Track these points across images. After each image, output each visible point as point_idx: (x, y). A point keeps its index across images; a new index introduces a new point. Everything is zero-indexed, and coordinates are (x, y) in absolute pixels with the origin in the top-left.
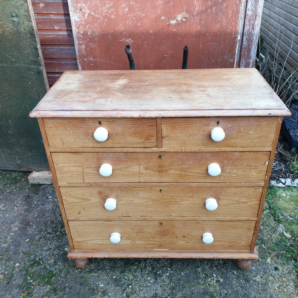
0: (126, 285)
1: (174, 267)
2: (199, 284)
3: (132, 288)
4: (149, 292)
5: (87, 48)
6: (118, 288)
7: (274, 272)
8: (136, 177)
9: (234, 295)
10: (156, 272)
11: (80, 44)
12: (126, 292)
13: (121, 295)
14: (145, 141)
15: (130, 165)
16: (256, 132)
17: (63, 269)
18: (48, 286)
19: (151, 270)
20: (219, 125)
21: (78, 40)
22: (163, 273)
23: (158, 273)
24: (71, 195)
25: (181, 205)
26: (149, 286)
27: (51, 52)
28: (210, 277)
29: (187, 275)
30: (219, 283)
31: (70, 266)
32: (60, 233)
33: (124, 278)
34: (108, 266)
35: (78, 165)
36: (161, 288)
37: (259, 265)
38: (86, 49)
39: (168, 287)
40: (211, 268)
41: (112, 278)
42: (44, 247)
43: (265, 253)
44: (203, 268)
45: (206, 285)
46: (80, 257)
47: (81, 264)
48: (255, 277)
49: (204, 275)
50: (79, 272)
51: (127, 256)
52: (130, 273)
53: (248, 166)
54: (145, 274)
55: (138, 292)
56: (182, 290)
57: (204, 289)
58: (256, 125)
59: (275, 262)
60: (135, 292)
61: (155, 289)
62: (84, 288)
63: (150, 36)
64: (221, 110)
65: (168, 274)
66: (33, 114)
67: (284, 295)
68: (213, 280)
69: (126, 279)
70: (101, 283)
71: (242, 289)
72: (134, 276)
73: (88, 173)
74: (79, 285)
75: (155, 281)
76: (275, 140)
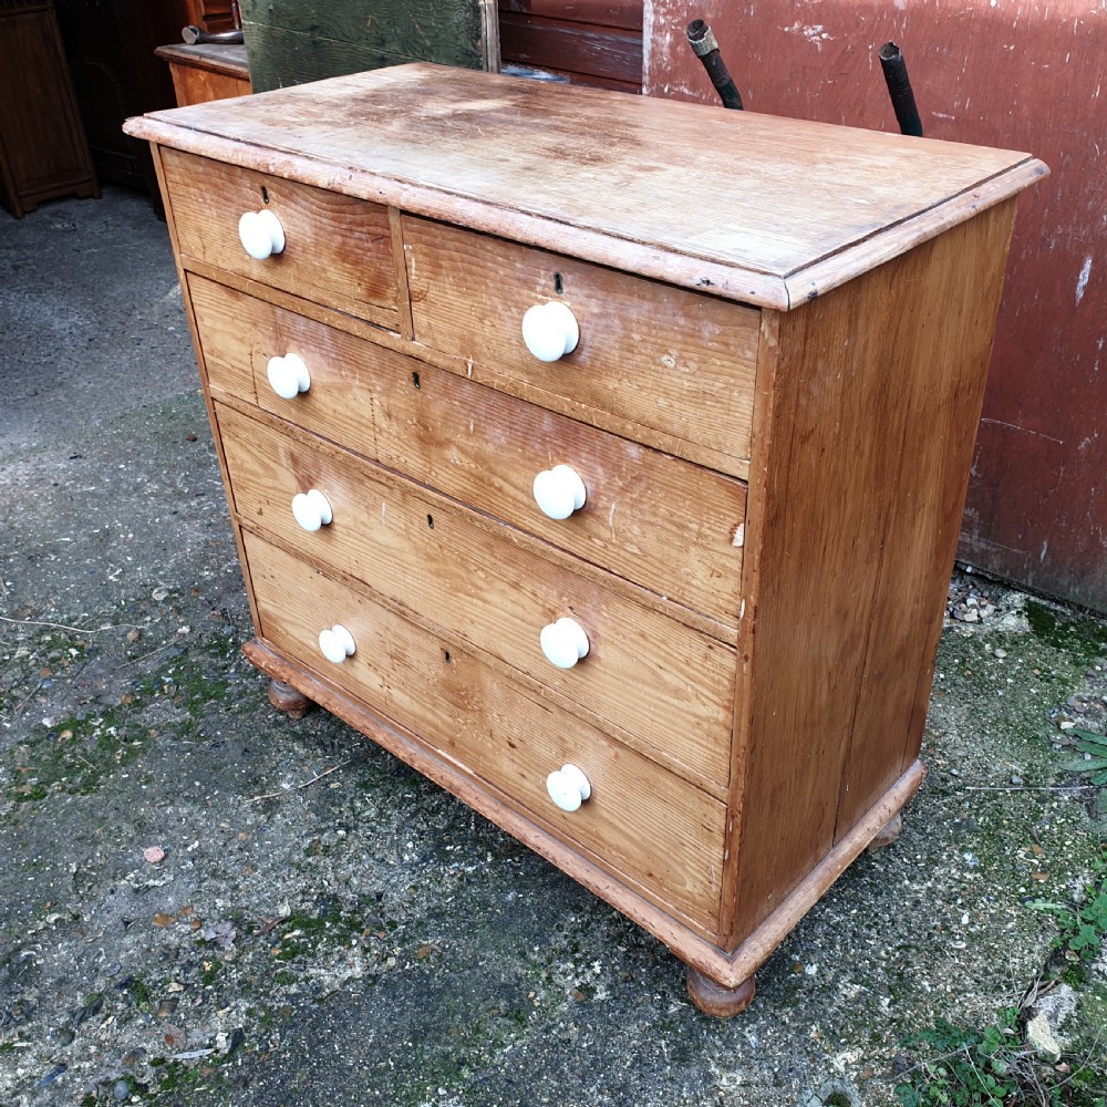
0: (337, 821)
1: (509, 860)
2: (523, 955)
3: (343, 840)
4: (370, 878)
5: (677, 45)
6: (313, 815)
8: (366, 436)
9: (587, 1063)
10: (446, 840)
11: (658, 29)
12: (316, 838)
13: (298, 837)
14: (369, 296)
15: (348, 381)
16: (685, 365)
17: (252, 693)
18: (188, 713)
19: (441, 827)
20: (563, 295)
21: (656, 12)
22: (463, 857)
23: (448, 848)
24: (237, 436)
26: (388, 863)
28: (576, 962)
29: (517, 909)
30: (582, 997)
33: (352, 802)
35: (240, 335)
36: (412, 890)
37: (788, 1044)
38: (672, 47)
40: (613, 941)
41: (327, 785)
43: (859, 1026)
44: (588, 924)
45: (538, 975)
48: (728, 1068)
49: (565, 942)
50: (276, 721)
52: (381, 799)
53: (674, 523)
54: (414, 827)
55: (344, 860)
56: (455, 938)
57: (519, 979)
58: (682, 333)
60: (338, 856)
61: (393, 881)
62: (241, 764)
65: (469, 869)
68: (577, 976)
69: (353, 809)
70: (292, 778)
71: (632, 1066)
72: (381, 814)
73: (263, 375)
74: (240, 751)
75: (417, 864)
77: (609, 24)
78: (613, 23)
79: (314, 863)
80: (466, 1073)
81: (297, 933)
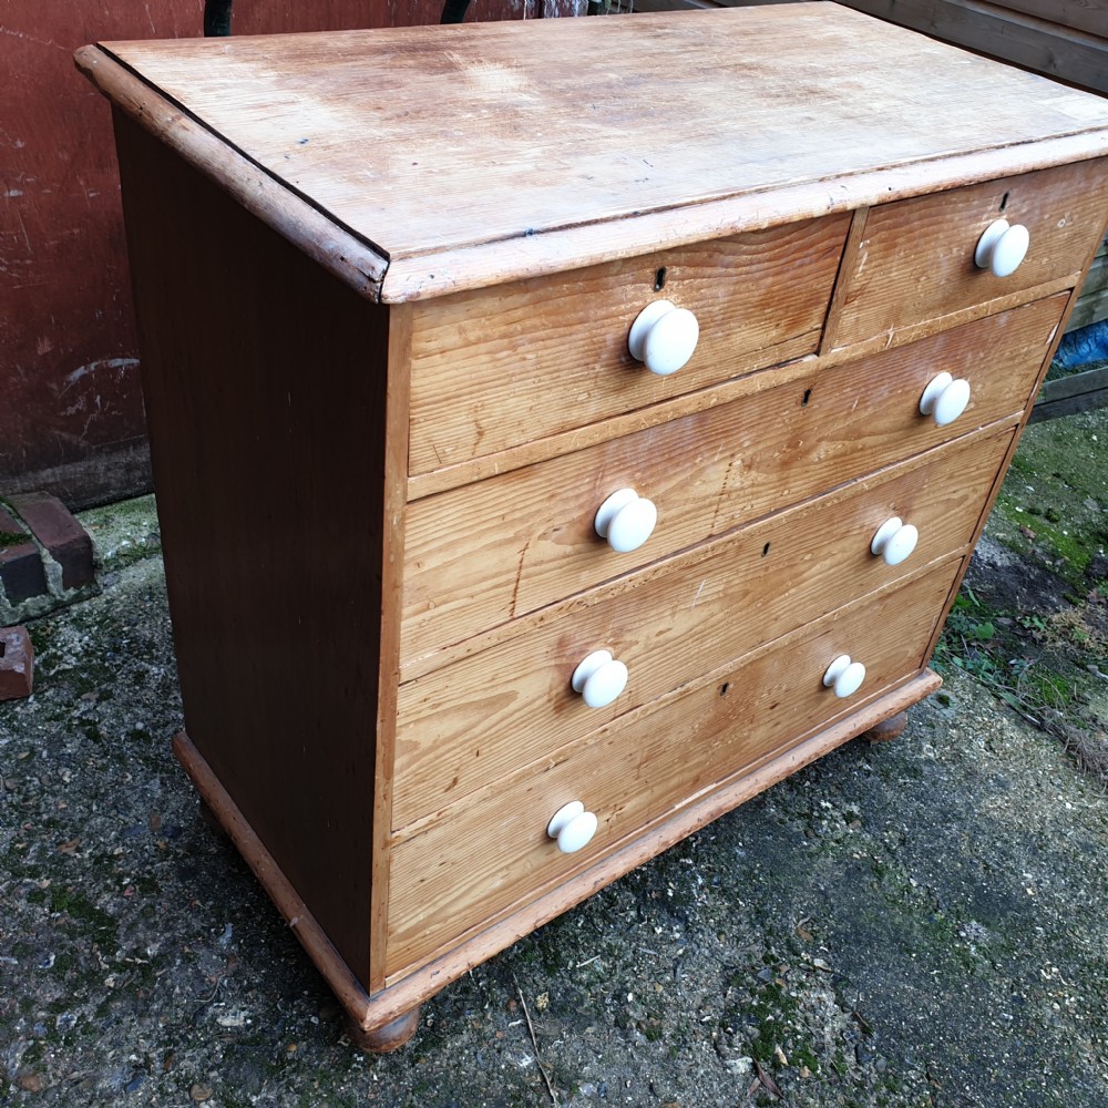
0: (608, 1001)
1: (694, 845)
2: (811, 855)
3: (641, 997)
4: (701, 976)
6: (589, 1030)
7: (945, 711)
8: (704, 518)
9: (923, 831)
10: (658, 895)
12: (634, 1025)
13: (625, 1048)
14: (785, 333)
15: (703, 465)
16: (1073, 218)
19: (634, 899)
20: (1003, 211)
22: (683, 883)
23: (671, 894)
24: (439, 705)
25: (807, 582)
26: (682, 956)
28: (821, 818)
29: (757, 851)
30: (857, 822)
33: (580, 983)
34: (482, 978)
35: (511, 534)
36: (723, 937)
39: (740, 922)
40: (797, 789)
41: (538, 1011)
45: (833, 849)
48: (920, 749)
49: (799, 822)
52: (581, 952)
54: (631, 925)
55: (671, 1000)
56: (790, 905)
57: (840, 862)
60: (662, 1006)
61: (707, 953)
65: (700, 881)
68: (836, 821)
69: (590, 984)
70: (513, 1053)
71: (924, 804)
72: (605, 955)
73: (542, 562)
75: (688, 927)
76: (1096, 242)
79: (672, 1031)
80: (939, 916)
81: (779, 1050)
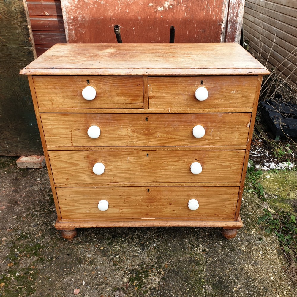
0: (113, 255)
1: (161, 238)
3: (120, 257)
4: (136, 261)
5: (77, 33)
6: (105, 257)
7: (258, 242)
8: (123, 140)
9: (220, 262)
10: (143, 243)
11: (70, 30)
12: (113, 261)
13: (108, 264)
14: (132, 101)
15: (118, 127)
16: (238, 92)
17: (50, 242)
18: (36, 257)
19: (138, 241)
20: (203, 85)
21: (69, 25)
22: (151, 244)
23: (145, 244)
24: (59, 159)
25: (167, 170)
26: (136, 256)
27: (42, 38)
28: (196, 247)
29: (173, 246)
30: (205, 252)
31: (57, 239)
32: (48, 210)
33: (112, 249)
34: (96, 239)
35: (67, 127)
36: (148, 257)
37: (244, 236)
38: (76, 34)
39: (155, 256)
40: (197, 239)
41: (99, 249)
42: (31, 223)
43: (250, 226)
44: (190, 240)
45: (192, 254)
46: (68, 227)
47: (69, 235)
48: (240, 246)
49: (190, 245)
50: (66, 244)
51: (114, 225)
52: (117, 244)
53: (231, 128)
54: (132, 245)
55: (125, 262)
56: (169, 259)
57: (190, 257)
58: (237, 85)
59: (259, 234)
60: (122, 261)
61: (142, 258)
62: (71, 258)
63: (138, 23)
64: (204, 69)
65: (155, 245)
66: (23, 71)
67: (268, 261)
68: (199, 250)
69: (113, 250)
70: (89, 253)
71: (227, 257)
72: (121, 247)
73: (77, 136)
74: (67, 256)
75: (143, 251)
76: (255, 100)
77: (46, 30)
78: (47, 30)
79: (119, 266)
80: (203, 280)
81: (135, 282)
